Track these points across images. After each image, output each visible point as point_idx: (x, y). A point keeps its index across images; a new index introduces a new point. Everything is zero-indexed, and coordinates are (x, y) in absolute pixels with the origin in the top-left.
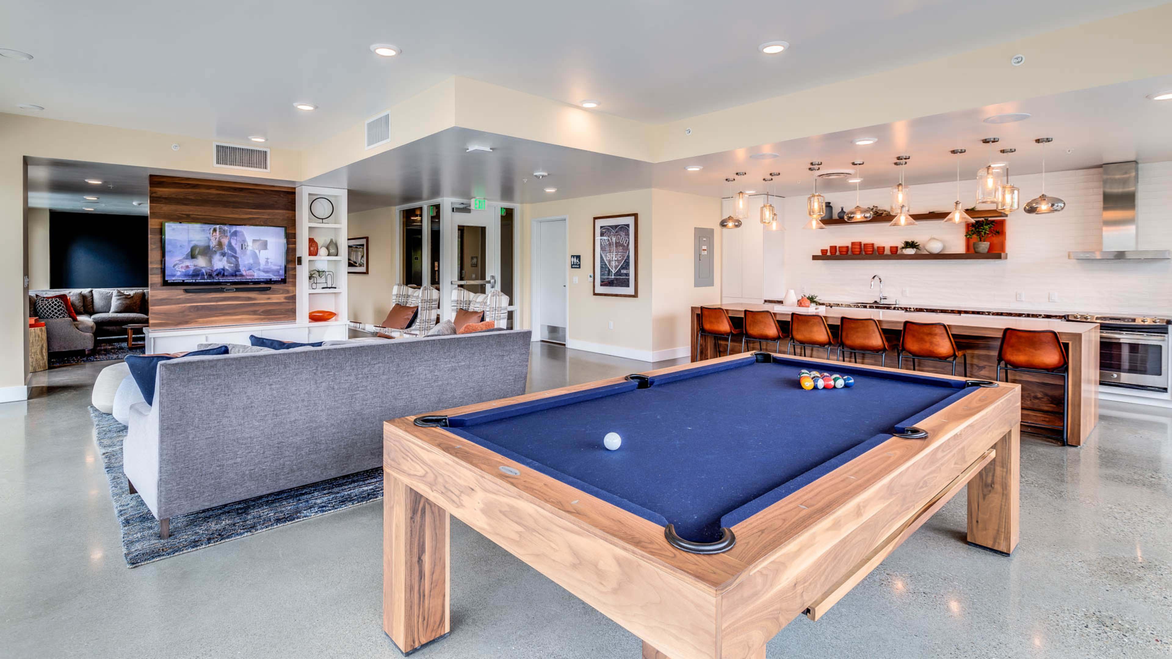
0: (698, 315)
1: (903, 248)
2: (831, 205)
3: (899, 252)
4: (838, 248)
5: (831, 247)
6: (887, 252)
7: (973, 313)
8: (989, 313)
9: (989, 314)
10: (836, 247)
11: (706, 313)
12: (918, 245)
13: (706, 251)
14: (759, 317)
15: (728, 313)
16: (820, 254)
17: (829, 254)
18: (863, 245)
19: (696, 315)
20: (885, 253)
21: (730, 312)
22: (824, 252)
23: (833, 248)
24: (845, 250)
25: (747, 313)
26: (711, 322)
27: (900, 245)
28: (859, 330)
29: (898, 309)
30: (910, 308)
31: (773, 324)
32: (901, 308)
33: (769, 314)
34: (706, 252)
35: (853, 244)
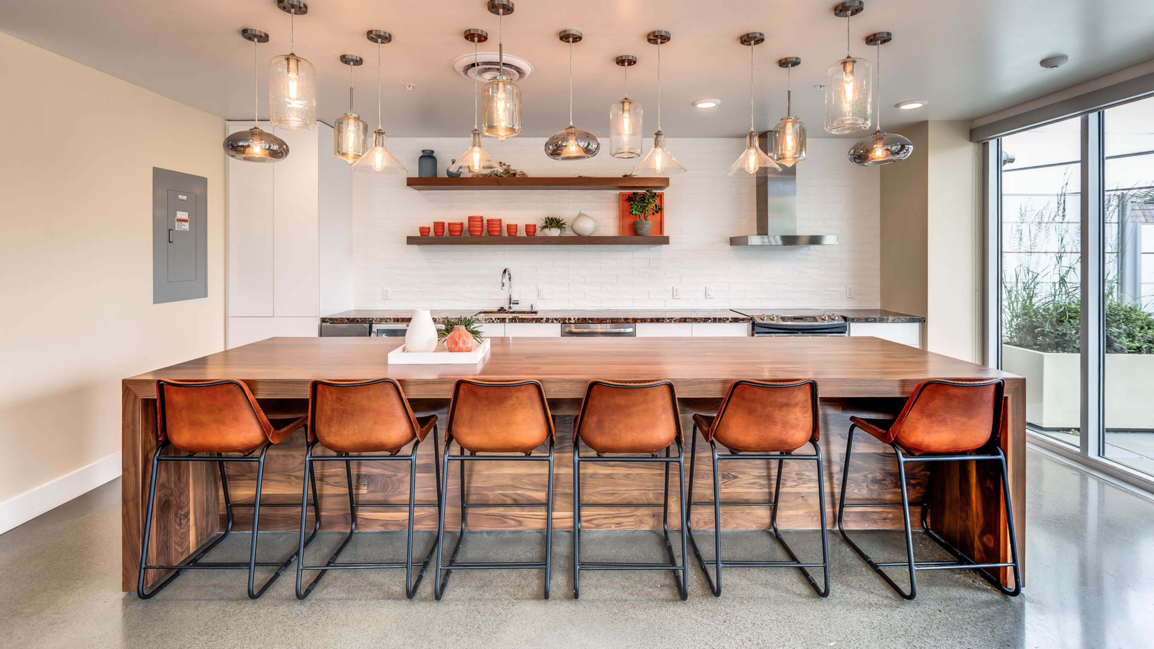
0: (147, 403)
1: (545, 227)
2: (434, 155)
3: (539, 233)
4: (446, 225)
5: (436, 224)
6: (522, 233)
7: (652, 320)
8: (670, 320)
9: (670, 322)
10: (444, 223)
11: (176, 398)
12: (564, 224)
13: (187, 224)
14: (359, 398)
15: (253, 392)
16: (418, 234)
17: (432, 233)
18: (485, 222)
19: (139, 405)
20: (518, 235)
21: (260, 387)
22: (424, 231)
23: (439, 226)
24: (458, 228)
25: (320, 387)
26: (193, 424)
27: (540, 223)
28: (634, 410)
29: (553, 322)
30: (570, 319)
31: (399, 412)
32: (556, 319)
33: (389, 386)
34: (186, 226)
35: (471, 219)
